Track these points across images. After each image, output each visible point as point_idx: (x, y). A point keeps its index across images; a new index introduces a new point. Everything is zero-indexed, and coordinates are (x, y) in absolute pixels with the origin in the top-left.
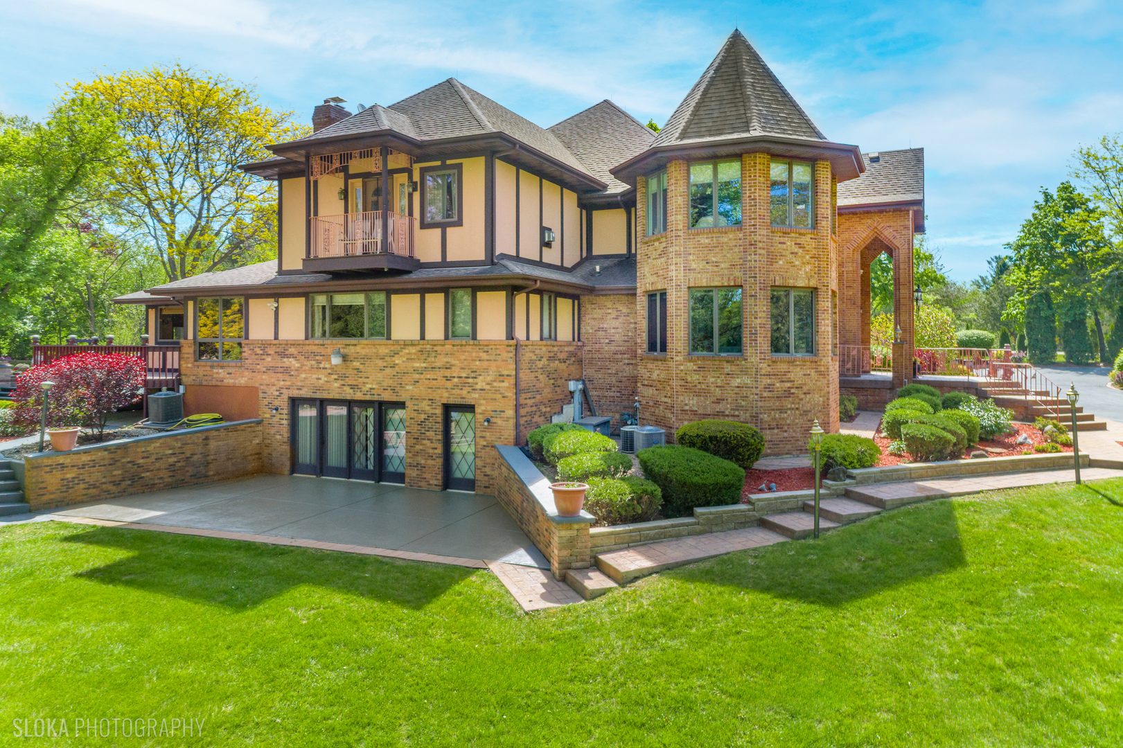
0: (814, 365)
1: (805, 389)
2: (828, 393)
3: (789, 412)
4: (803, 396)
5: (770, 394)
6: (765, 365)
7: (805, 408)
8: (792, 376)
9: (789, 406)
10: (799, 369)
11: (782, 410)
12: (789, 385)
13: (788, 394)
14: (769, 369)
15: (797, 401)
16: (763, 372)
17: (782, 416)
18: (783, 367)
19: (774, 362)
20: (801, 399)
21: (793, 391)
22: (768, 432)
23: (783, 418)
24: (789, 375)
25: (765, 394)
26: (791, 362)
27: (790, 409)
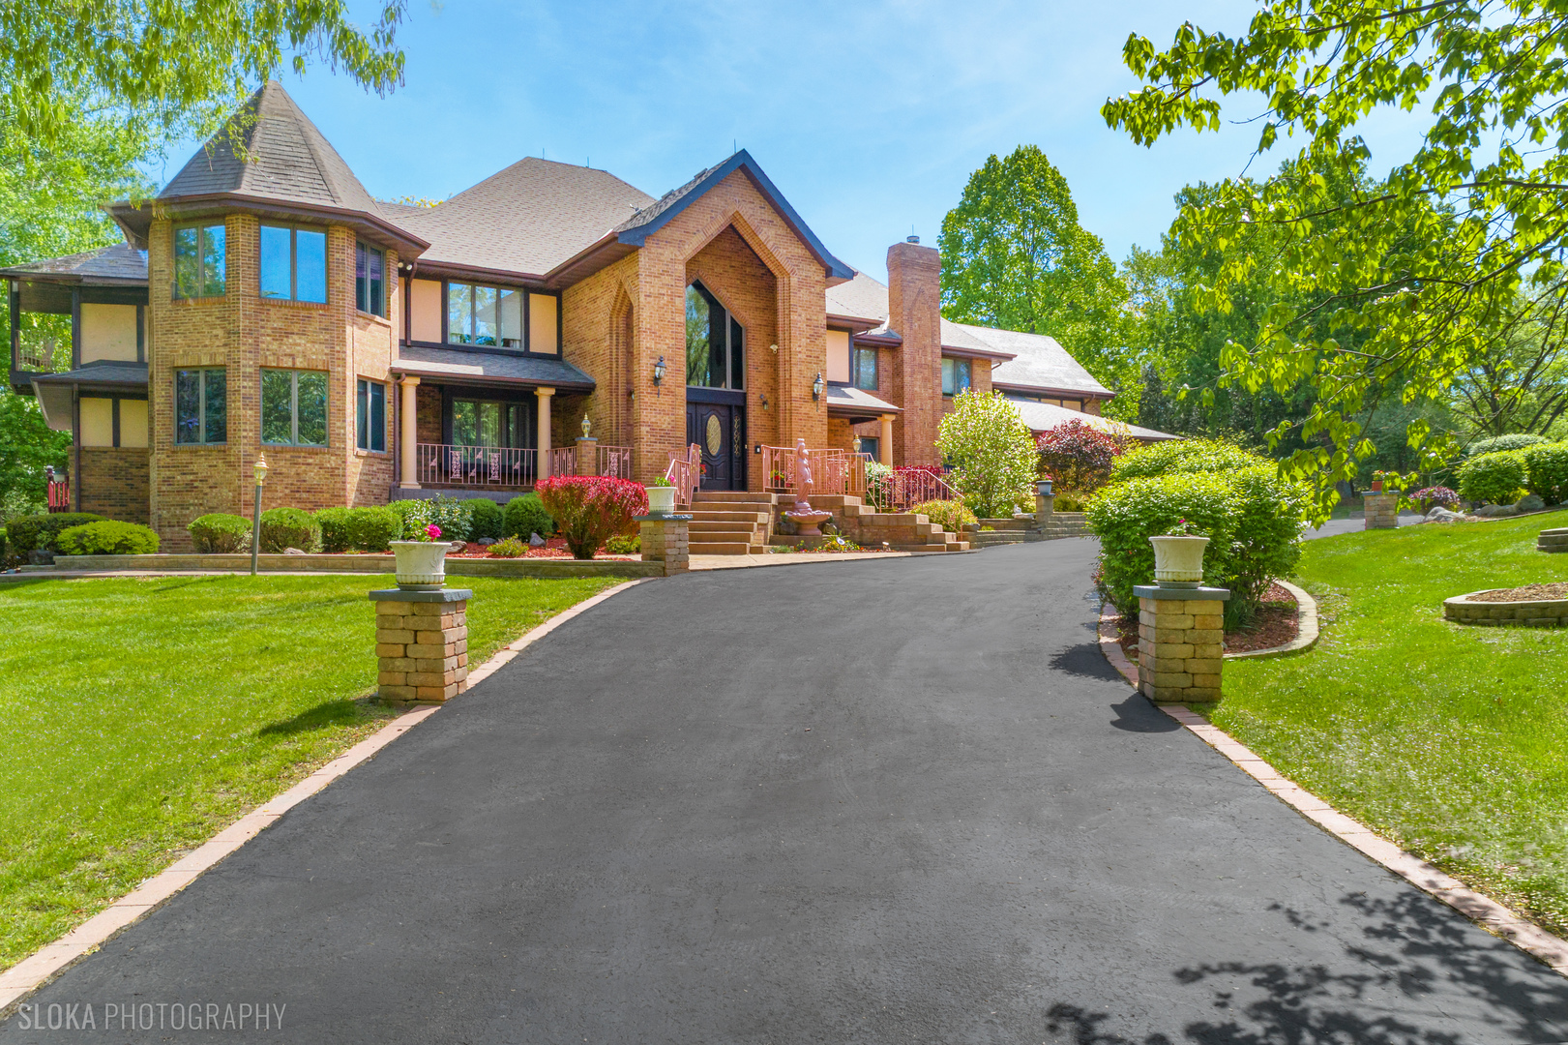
0: (222, 455)
1: (211, 482)
2: (240, 487)
3: (192, 508)
4: (208, 490)
5: (170, 488)
6: (164, 456)
7: (211, 504)
8: (195, 467)
9: (191, 501)
10: (203, 459)
11: (183, 506)
12: (191, 477)
13: (190, 487)
14: (168, 460)
15: (201, 496)
16: (162, 463)
17: (184, 512)
18: (184, 458)
19: (173, 452)
20: (206, 494)
21: (196, 484)
22: (168, 530)
23: (185, 515)
24: (191, 467)
25: (164, 488)
26: (194, 452)
27: (192, 505)
